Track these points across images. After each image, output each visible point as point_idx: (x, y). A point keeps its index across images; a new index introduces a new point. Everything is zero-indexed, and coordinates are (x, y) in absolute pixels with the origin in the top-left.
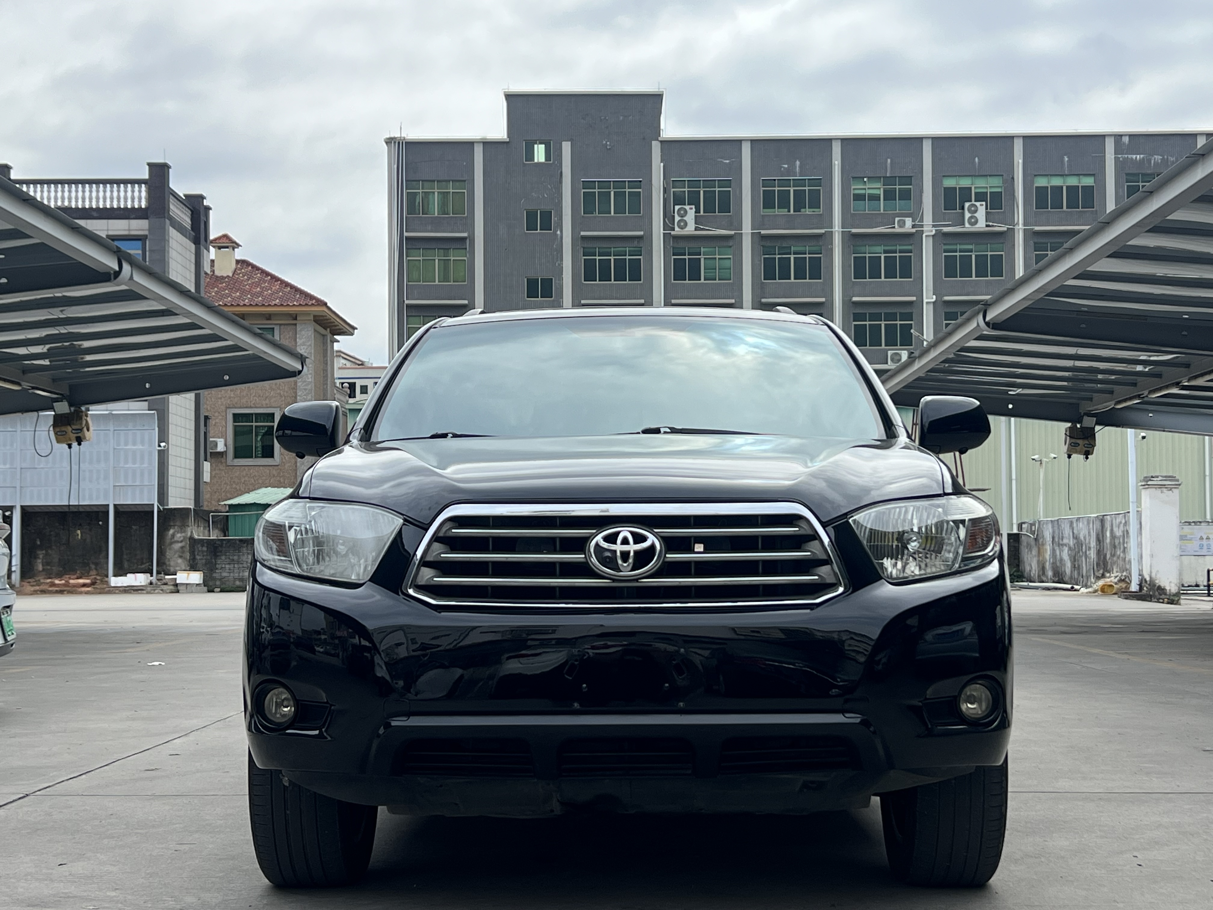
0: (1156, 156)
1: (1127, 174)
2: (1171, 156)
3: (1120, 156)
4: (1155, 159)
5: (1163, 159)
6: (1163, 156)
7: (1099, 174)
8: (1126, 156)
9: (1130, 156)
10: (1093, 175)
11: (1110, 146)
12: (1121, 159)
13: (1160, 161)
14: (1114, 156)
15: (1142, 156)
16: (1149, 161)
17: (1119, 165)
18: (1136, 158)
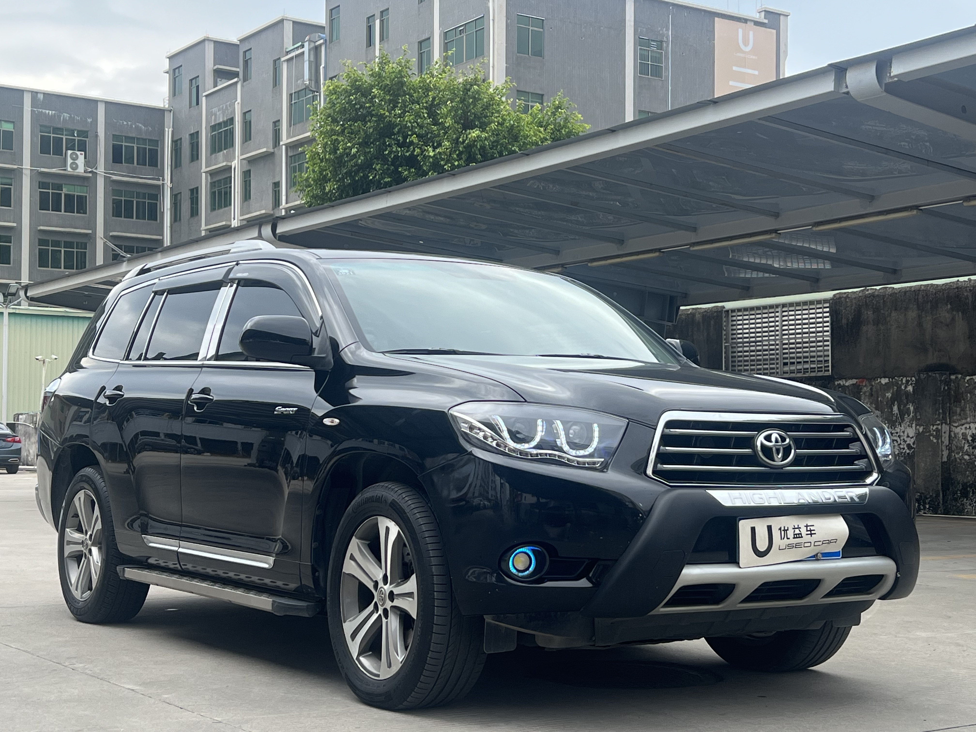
0: (65, 114)
1: (41, 126)
2: (77, 116)
3: (35, 109)
4: (64, 116)
5: (70, 117)
6: (70, 115)
7: (18, 122)
8: (41, 110)
9: (44, 111)
10: (13, 122)
11: (27, 100)
12: (36, 112)
13: (68, 118)
14: (30, 109)
15: (53, 112)
16: (59, 117)
17: (35, 117)
18: (49, 113)
